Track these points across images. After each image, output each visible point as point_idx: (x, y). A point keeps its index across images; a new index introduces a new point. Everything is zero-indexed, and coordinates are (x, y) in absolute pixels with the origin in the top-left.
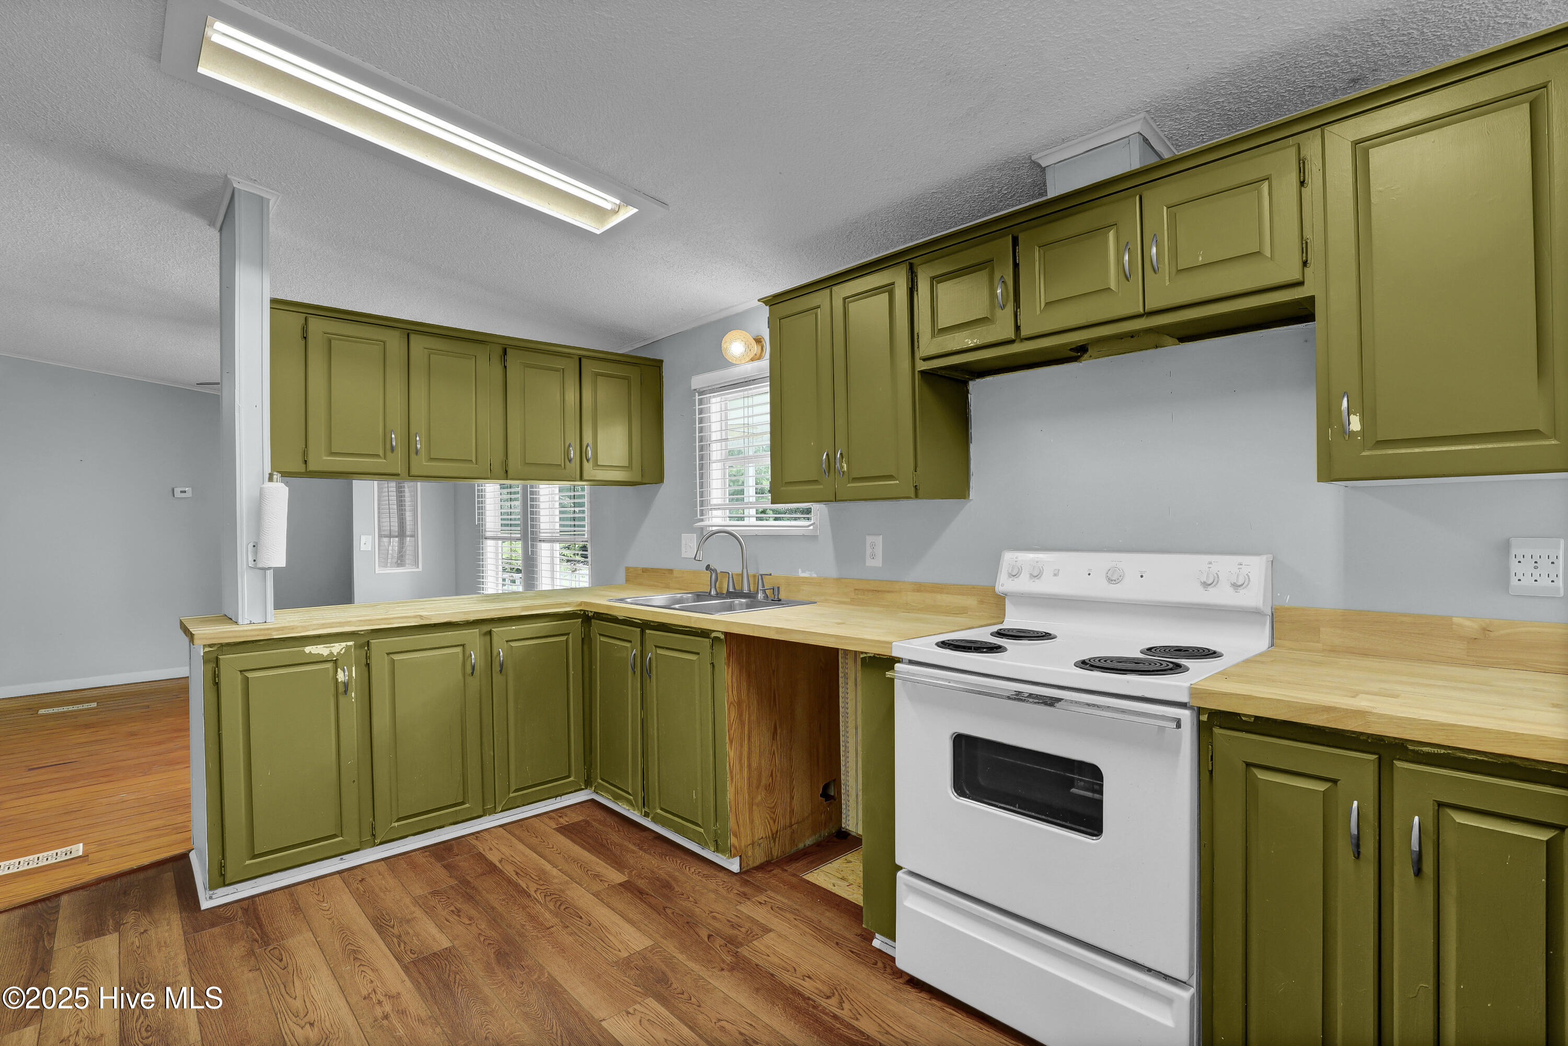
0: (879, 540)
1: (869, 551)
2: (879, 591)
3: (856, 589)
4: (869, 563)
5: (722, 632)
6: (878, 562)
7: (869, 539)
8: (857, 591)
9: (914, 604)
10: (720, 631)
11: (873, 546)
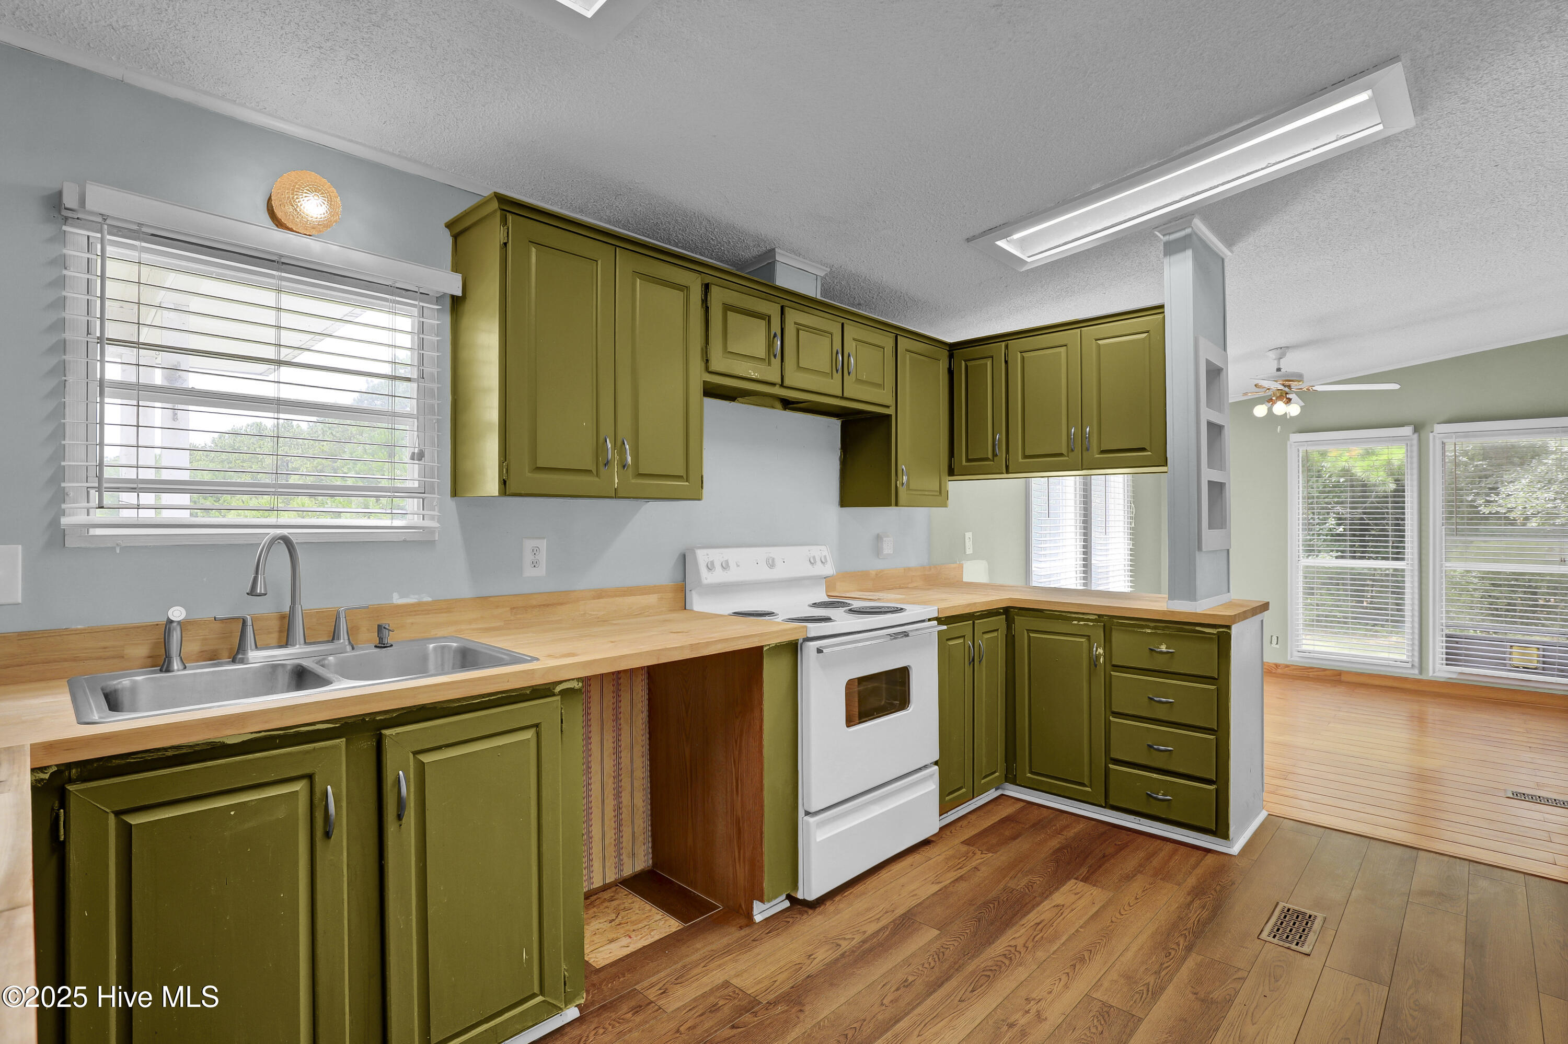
0: (543, 544)
1: (528, 557)
2: (548, 605)
3: (514, 608)
4: (529, 572)
5: (578, 679)
6: (541, 571)
7: (529, 544)
8: (514, 611)
9: (593, 613)
10: (573, 679)
11: (535, 551)
